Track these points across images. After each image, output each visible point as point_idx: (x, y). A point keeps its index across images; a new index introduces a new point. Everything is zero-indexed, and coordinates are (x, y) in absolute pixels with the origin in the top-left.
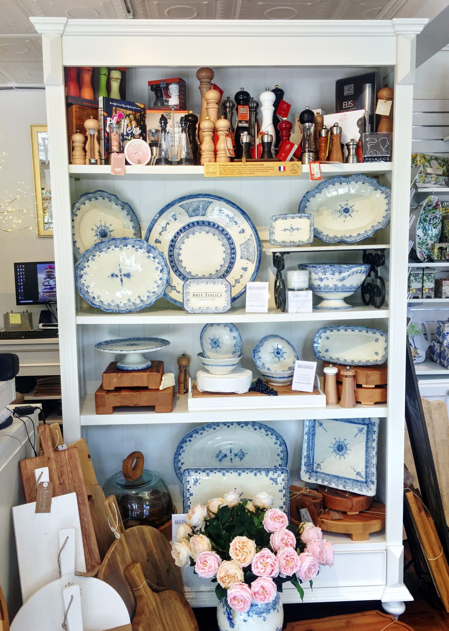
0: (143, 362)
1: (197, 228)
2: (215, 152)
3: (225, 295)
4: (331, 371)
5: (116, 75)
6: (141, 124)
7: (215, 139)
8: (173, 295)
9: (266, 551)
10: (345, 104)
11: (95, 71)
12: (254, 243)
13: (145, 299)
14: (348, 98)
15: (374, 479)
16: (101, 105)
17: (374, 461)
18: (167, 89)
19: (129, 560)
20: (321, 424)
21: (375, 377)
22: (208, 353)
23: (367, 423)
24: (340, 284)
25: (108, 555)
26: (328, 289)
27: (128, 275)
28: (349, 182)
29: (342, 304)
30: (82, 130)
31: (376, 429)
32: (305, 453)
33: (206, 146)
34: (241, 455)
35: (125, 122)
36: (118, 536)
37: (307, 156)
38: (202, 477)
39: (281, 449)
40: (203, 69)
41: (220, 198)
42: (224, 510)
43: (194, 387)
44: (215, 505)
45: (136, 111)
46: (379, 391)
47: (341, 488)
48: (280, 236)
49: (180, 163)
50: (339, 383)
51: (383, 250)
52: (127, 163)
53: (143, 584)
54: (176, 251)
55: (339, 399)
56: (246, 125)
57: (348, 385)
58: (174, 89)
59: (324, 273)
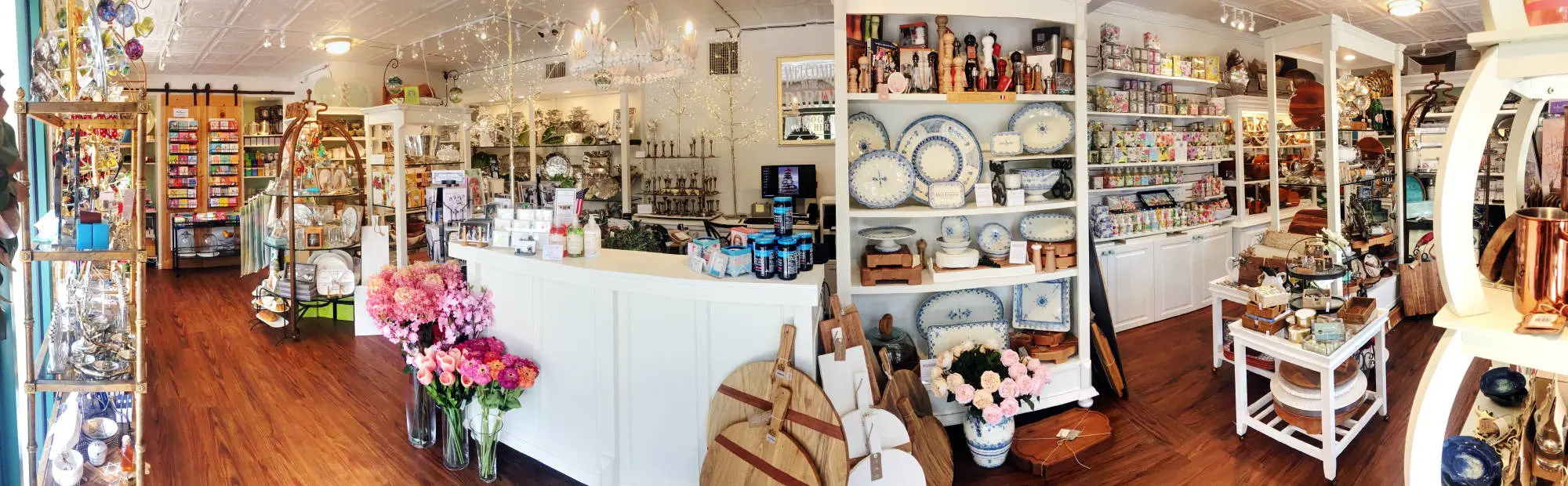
0: (896, 247)
1: (933, 142)
2: (953, 84)
3: (960, 194)
4: (1037, 248)
5: (876, 20)
6: (896, 58)
7: (953, 73)
8: (917, 194)
9: (1007, 380)
10: (1038, 48)
11: (863, 17)
12: (977, 154)
13: (897, 197)
14: (1040, 44)
15: (1069, 319)
16: (869, 45)
17: (1068, 307)
18: (914, 32)
19: (899, 396)
20: (1027, 286)
21: (1068, 249)
22: (945, 239)
23: (1062, 282)
24: (1042, 184)
25: (886, 392)
26: (1034, 188)
27: (885, 179)
28: (1043, 108)
29: (1043, 198)
30: (857, 66)
31: (1068, 285)
32: (1015, 308)
33: (946, 78)
34: (968, 313)
35: (885, 58)
36: (890, 377)
37: (1019, 88)
38: (942, 331)
39: (998, 306)
40: (938, 17)
41: (951, 119)
42: (965, 354)
43: (935, 265)
44: (958, 352)
45: (893, 49)
46: (1071, 258)
47: (1044, 329)
48: (998, 149)
49: (928, 91)
50: (1043, 255)
51: (1070, 158)
52: (890, 92)
53: (912, 413)
54: (917, 160)
55: (1043, 267)
56: (974, 62)
57: (1050, 255)
58: (920, 31)
59: (1032, 176)
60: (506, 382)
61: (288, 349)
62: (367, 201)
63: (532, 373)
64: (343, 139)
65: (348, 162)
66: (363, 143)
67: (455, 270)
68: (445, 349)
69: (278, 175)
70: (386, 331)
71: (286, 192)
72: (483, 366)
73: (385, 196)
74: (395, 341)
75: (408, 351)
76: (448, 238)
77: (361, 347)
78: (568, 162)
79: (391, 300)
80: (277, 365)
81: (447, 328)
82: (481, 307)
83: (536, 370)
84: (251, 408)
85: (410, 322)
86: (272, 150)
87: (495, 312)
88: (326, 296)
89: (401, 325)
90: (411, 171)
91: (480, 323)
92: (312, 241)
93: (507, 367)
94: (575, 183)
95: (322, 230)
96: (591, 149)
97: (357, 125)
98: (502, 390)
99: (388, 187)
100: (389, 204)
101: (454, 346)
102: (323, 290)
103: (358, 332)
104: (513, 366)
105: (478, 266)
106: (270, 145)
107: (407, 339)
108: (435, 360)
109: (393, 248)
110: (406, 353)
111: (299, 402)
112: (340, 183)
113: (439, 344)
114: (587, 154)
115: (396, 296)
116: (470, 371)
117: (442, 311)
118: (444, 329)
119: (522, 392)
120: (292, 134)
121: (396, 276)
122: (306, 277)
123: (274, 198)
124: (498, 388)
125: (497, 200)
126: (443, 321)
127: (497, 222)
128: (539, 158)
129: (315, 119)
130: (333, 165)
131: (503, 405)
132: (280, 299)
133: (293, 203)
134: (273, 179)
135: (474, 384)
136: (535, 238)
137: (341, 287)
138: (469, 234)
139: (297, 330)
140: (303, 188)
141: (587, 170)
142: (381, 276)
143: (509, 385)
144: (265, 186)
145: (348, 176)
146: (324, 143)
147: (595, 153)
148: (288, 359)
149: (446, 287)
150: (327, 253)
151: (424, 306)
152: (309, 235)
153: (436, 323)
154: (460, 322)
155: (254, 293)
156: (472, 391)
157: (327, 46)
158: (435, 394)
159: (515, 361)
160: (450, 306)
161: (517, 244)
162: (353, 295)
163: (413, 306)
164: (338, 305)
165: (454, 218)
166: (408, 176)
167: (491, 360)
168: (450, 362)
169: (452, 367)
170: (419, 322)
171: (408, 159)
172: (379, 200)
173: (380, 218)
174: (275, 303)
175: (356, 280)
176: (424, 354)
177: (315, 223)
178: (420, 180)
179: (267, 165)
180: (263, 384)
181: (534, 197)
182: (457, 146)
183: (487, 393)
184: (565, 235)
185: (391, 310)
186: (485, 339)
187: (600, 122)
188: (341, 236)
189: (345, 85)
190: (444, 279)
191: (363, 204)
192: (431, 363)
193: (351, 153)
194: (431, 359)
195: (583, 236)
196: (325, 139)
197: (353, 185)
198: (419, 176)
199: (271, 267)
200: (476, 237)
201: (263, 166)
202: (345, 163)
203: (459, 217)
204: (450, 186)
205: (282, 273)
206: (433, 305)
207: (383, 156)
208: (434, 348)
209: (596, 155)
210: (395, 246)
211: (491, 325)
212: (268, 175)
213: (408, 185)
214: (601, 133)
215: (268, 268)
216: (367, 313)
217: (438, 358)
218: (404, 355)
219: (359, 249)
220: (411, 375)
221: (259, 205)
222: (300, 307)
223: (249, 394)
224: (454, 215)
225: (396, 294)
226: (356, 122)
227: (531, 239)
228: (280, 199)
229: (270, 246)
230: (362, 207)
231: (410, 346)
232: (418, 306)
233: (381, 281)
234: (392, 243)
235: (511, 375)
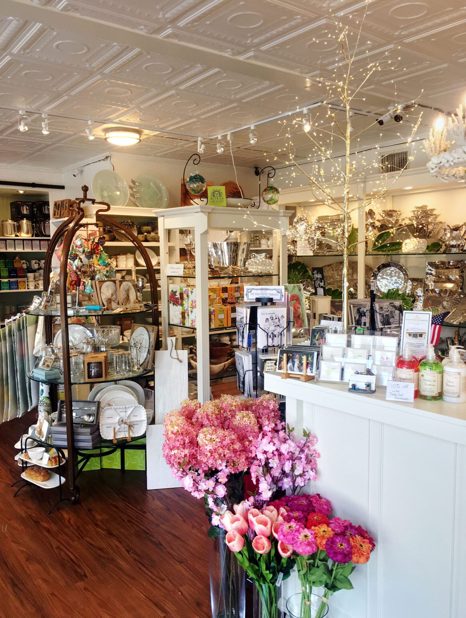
60: (336, 553)
61: (66, 516)
62: (161, 319)
63: (366, 546)
64: (130, 244)
65: (138, 272)
66: (156, 251)
67: (271, 407)
68: (259, 506)
69: (46, 289)
70: (187, 483)
71: (57, 311)
72: (306, 532)
73: (183, 314)
74: (198, 495)
75: (215, 509)
76: (263, 368)
77: (156, 504)
78: (406, 274)
79: (194, 443)
80: (51, 539)
81: (262, 479)
82: (303, 456)
83: (372, 542)
84: (17, 604)
85: (217, 471)
86: (38, 256)
87: (321, 463)
88: (111, 441)
89: (206, 475)
90: (214, 283)
91: (301, 476)
92: (93, 372)
93: (336, 535)
94: (414, 302)
95: (106, 357)
96: (437, 259)
97: (149, 228)
98: (330, 563)
99: (187, 304)
100: (188, 324)
101: (269, 502)
102: (107, 434)
103: (152, 484)
104: (342, 534)
105: (300, 403)
106: (35, 250)
107: (213, 492)
108: (247, 520)
109: (193, 377)
110: (212, 511)
111: (80, 584)
112: (128, 298)
113: (252, 499)
114: (432, 264)
115: (201, 439)
116: (290, 537)
117: (255, 458)
118: (258, 481)
119: (353, 569)
120: (63, 238)
121: (199, 413)
122: (86, 418)
123: (41, 319)
124: (324, 560)
125: (324, 323)
126: (256, 471)
127: (326, 350)
128: (368, 269)
129: (94, 220)
130: (119, 276)
131: (330, 582)
132: (54, 450)
133: (67, 325)
134: (39, 294)
135: (294, 553)
136: (374, 371)
137: (130, 427)
138: (290, 364)
139: (77, 489)
140: (80, 304)
141: (431, 285)
142: (182, 414)
143: (339, 557)
144: (30, 302)
145: (138, 289)
146: (107, 249)
147: (443, 263)
148: (66, 530)
149: (261, 428)
150: (112, 386)
151: (235, 451)
152: (89, 364)
153: (248, 473)
154: (276, 473)
155: (18, 446)
156: (291, 562)
157: (107, 135)
158: (247, 564)
159: (346, 528)
160: (265, 452)
161: (350, 378)
162: (144, 436)
163: (221, 451)
164: (126, 451)
165: (270, 344)
166: (211, 290)
167: (317, 523)
168: (265, 524)
169: (267, 530)
170: (227, 471)
171: (212, 270)
172: (176, 319)
173: (177, 339)
174: (46, 456)
175: (148, 418)
176: (234, 513)
177: (96, 349)
178: (225, 295)
179: (31, 275)
180: (32, 568)
181: (366, 319)
182: (269, 254)
183: (311, 566)
184: (417, 371)
185: (193, 456)
186: (307, 497)
187: (452, 224)
188: (129, 363)
189: (133, 182)
190: (258, 418)
191: (157, 323)
192: (241, 524)
193: (142, 261)
194: (242, 519)
195: (442, 373)
196: (107, 244)
197: (143, 300)
198: (225, 290)
199: (41, 408)
200: (300, 368)
201: (26, 277)
202: (134, 273)
203: (277, 342)
204: (266, 304)
205: (55, 415)
206: (245, 450)
207: (182, 266)
208: (246, 504)
209: (444, 265)
210: (195, 375)
211: (315, 478)
212: (32, 288)
213: (211, 301)
214: (453, 238)
215: (35, 410)
216: (164, 460)
217: (250, 517)
218: (209, 513)
219: (152, 378)
220: (217, 538)
221: (21, 328)
222: (80, 458)
223: (14, 585)
224: (270, 340)
225: (201, 436)
226: (147, 224)
227: (369, 372)
228: (49, 321)
229: (38, 381)
230: (156, 327)
231: (216, 501)
232: (227, 451)
233: (181, 420)
234: (192, 371)
235: (341, 546)
